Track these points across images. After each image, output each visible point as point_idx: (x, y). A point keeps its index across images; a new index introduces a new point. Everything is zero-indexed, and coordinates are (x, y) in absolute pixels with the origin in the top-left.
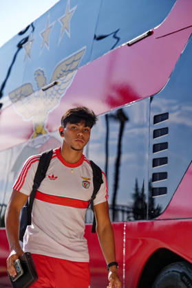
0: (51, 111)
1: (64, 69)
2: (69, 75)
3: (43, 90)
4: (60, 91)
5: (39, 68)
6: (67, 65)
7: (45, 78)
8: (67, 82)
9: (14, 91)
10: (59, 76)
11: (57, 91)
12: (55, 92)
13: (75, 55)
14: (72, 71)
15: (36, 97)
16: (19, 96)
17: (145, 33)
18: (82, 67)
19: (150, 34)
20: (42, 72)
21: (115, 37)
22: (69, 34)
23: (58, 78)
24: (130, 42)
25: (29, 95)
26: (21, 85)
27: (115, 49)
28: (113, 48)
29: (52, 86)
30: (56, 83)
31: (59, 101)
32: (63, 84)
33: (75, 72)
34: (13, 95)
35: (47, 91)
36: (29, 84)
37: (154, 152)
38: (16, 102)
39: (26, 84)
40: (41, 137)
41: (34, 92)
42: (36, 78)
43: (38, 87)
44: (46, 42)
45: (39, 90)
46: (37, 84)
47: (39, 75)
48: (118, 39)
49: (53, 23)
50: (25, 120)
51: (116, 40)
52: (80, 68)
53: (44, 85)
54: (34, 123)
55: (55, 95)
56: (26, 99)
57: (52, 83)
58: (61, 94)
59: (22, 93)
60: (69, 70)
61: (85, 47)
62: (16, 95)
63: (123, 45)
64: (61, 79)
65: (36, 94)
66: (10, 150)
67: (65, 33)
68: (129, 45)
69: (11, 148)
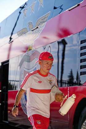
0: (35, 40)
1: (41, 22)
2: (43, 24)
3: (32, 31)
4: (39, 31)
5: (30, 21)
6: (42, 20)
7: (33, 25)
8: (42, 27)
9: (19, 31)
10: (38, 24)
11: (38, 31)
12: (37, 32)
13: (46, 15)
14: (44, 22)
15: (29, 34)
16: (21, 34)
17: (76, 5)
18: (49, 20)
19: (79, 5)
20: (31, 23)
21: (61, 8)
22: (43, 6)
23: (39, 25)
24: (69, 9)
25: (26, 33)
26: (22, 29)
27: (61, 14)
28: (60, 13)
29: (36, 29)
30: (37, 28)
31: (39, 35)
32: (41, 28)
33: (46, 22)
34: (19, 33)
35: (34, 31)
36: (26, 28)
37: (81, 56)
38: (20, 36)
39: (24, 28)
40: (31, 51)
41: (28, 31)
42: (28, 26)
43: (30, 29)
44: (33, 10)
45: (30, 30)
46: (29, 28)
47: (30, 24)
48: (62, 9)
49: (36, 2)
50: (24, 44)
51: (61, 10)
52: (48, 21)
53: (32, 29)
54: (28, 45)
55: (37, 33)
56: (24, 35)
57: (36, 28)
58: (40, 32)
59: (23, 32)
60: (43, 22)
61: (50, 12)
62: (20, 33)
63: (67, 10)
64: (40, 25)
65: (29, 32)
66: (18, 57)
67: (41, 6)
68: (69, 10)
69: (19, 56)
